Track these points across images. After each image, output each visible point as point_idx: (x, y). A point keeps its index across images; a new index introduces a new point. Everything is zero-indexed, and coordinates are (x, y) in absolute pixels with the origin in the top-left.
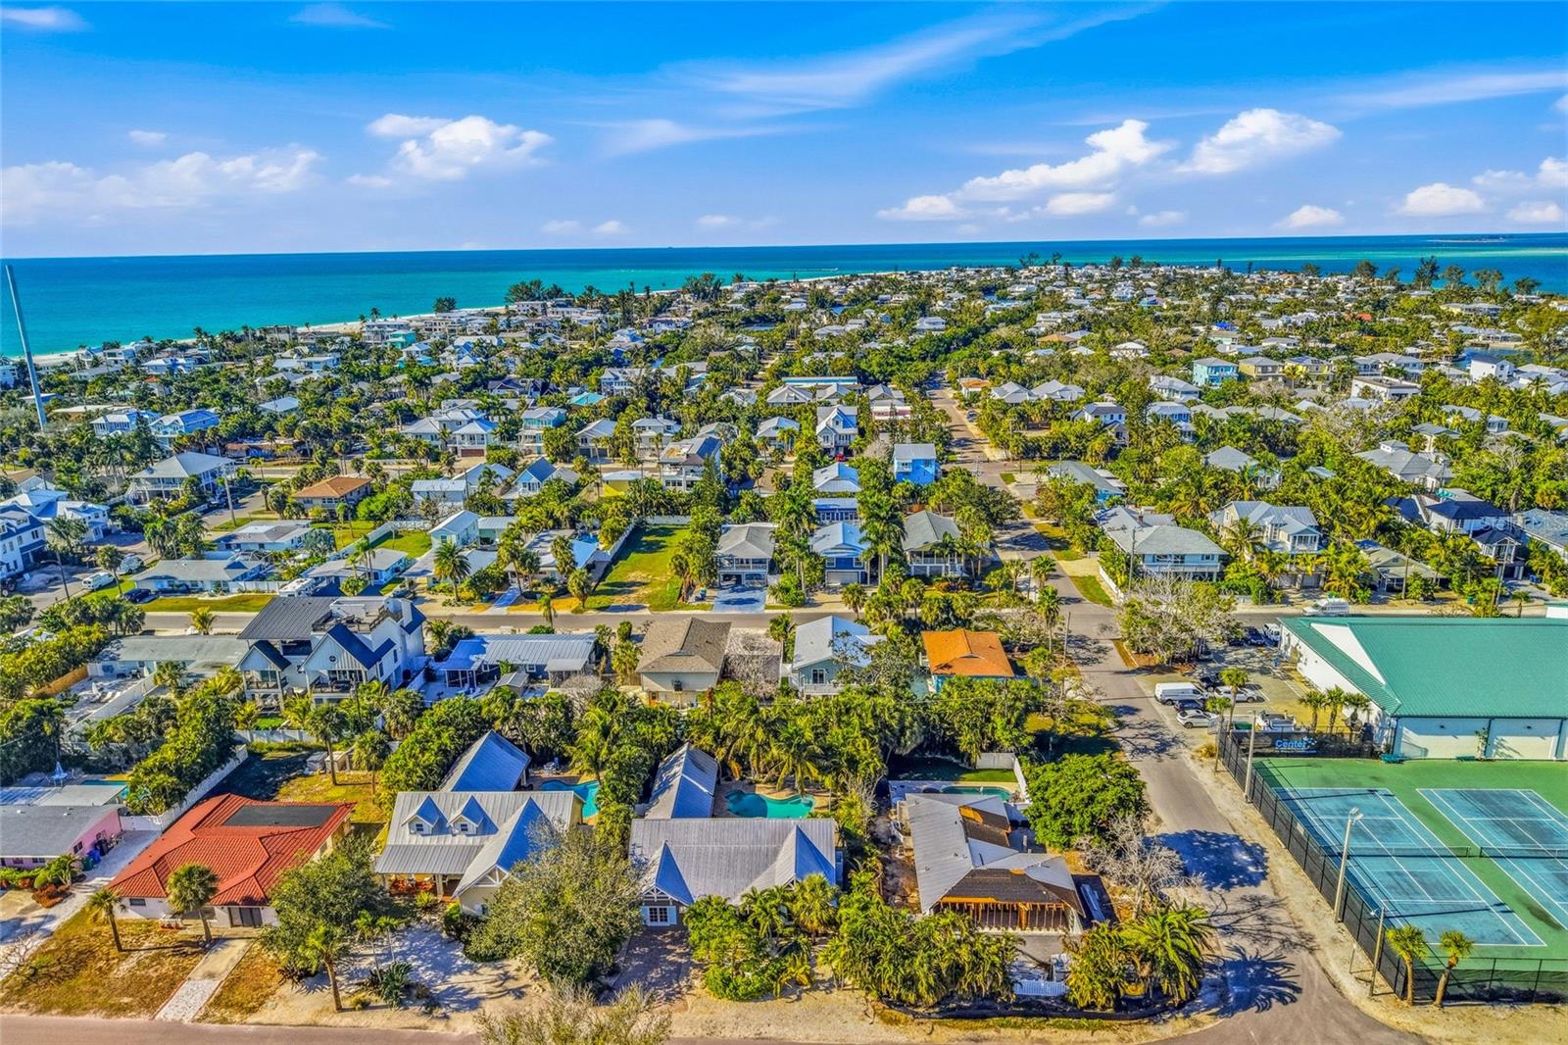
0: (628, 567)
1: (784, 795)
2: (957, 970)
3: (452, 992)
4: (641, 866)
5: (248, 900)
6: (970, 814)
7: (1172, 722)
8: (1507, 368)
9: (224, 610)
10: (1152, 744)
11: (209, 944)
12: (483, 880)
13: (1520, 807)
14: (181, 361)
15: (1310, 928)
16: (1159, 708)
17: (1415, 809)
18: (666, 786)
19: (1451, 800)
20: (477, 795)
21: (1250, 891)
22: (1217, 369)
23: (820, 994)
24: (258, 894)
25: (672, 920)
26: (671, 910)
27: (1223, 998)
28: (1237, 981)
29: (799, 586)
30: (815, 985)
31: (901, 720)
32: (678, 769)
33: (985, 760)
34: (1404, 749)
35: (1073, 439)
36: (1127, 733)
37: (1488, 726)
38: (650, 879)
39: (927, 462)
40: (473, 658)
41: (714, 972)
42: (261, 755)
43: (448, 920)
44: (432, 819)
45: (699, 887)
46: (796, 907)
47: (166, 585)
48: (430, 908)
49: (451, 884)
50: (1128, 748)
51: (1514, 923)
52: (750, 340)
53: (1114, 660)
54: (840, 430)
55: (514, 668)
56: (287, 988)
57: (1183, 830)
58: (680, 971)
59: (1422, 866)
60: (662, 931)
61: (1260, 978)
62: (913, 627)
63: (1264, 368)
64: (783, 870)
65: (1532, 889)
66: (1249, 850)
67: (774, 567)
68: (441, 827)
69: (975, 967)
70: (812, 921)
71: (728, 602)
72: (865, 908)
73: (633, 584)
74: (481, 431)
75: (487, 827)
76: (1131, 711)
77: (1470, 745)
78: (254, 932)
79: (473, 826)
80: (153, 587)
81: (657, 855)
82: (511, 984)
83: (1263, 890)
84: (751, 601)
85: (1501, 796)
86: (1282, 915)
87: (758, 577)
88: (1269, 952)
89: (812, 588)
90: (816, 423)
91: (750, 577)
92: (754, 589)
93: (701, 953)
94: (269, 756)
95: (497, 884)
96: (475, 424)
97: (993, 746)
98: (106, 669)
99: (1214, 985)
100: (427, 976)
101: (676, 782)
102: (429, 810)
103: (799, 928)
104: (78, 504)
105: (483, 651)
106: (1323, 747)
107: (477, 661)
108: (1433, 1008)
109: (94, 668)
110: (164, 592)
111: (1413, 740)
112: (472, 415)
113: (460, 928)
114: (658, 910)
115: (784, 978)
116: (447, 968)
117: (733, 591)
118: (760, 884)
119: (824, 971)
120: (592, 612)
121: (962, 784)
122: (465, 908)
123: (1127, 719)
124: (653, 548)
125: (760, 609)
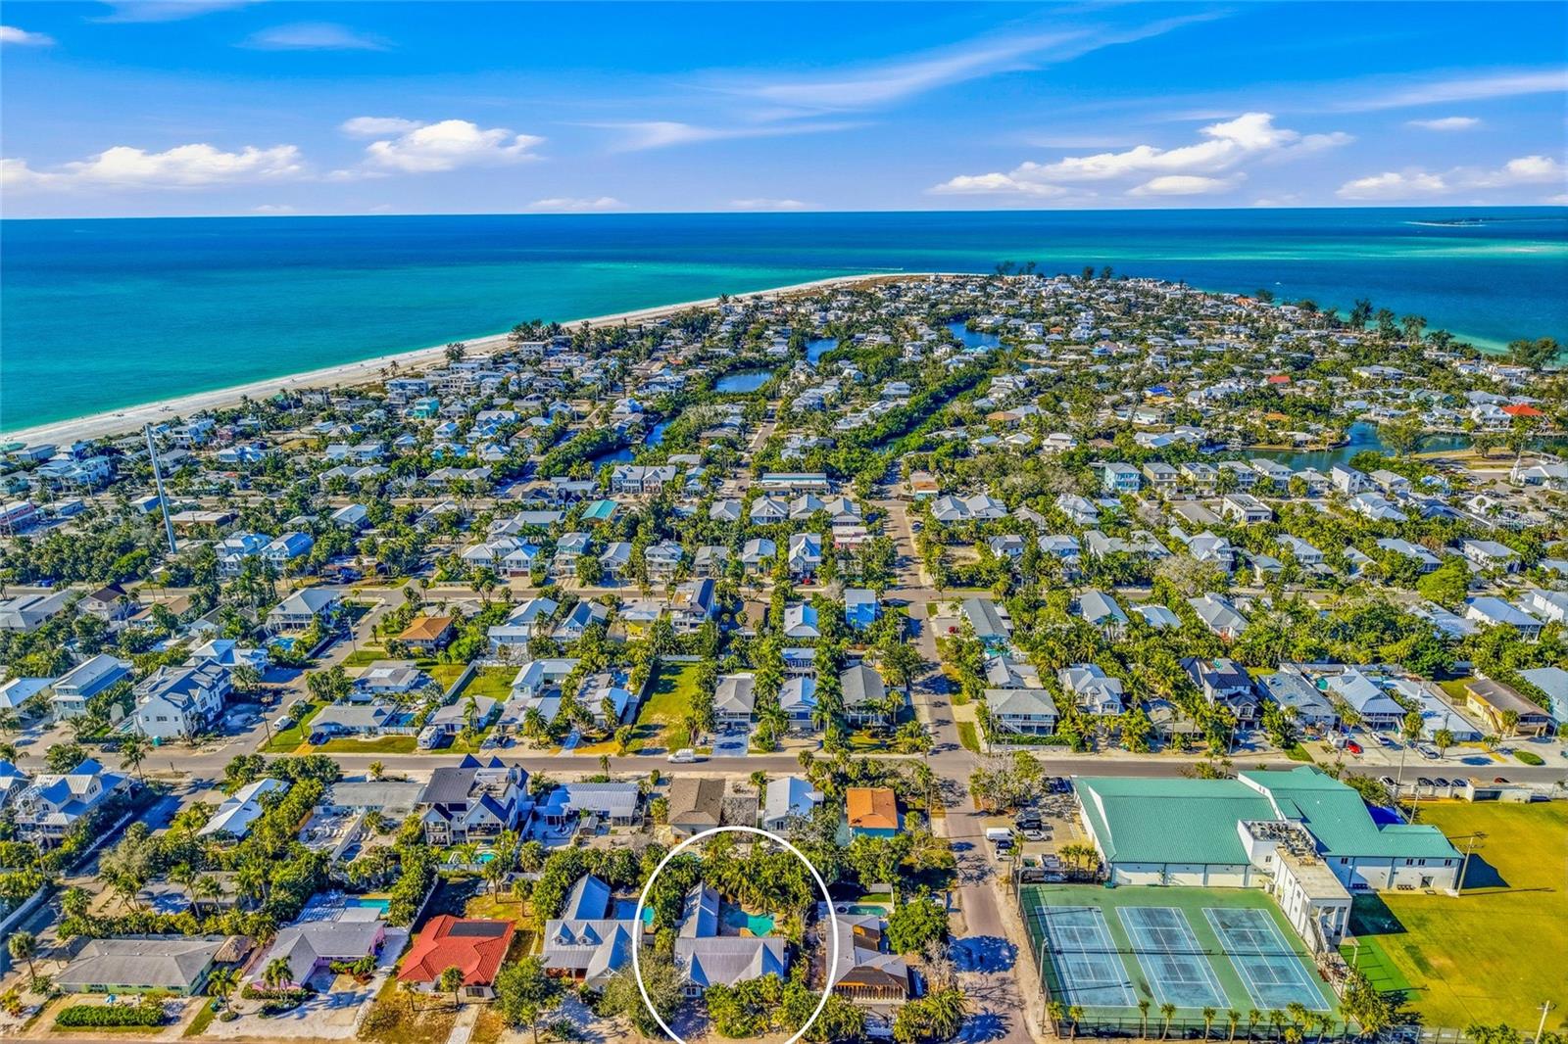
0: (651, 709)
1: (758, 912)
2: (839, 1025)
3: (589, 1033)
4: (681, 966)
5: (478, 983)
6: (859, 930)
7: (992, 855)
8: (1359, 478)
9: (379, 751)
10: (976, 873)
11: (459, 1007)
12: (601, 974)
13: (1166, 919)
14: (248, 449)
15: (1026, 997)
16: (988, 844)
17: (1109, 922)
18: (690, 913)
19: (1131, 915)
20: (590, 922)
21: (1002, 974)
22: (1122, 476)
23: (773, 1035)
24: (483, 981)
25: (698, 994)
26: (698, 989)
27: (971, 1035)
28: (980, 1026)
29: (770, 736)
30: (771, 1030)
31: (826, 868)
32: (697, 902)
33: (874, 888)
34: (1118, 880)
35: (984, 573)
36: (963, 864)
37: (1164, 867)
38: (686, 975)
39: (869, 606)
40: (562, 805)
41: (721, 1024)
42: (446, 880)
43: (583, 995)
44: (567, 936)
45: (713, 977)
46: (762, 991)
47: (333, 728)
48: (570, 986)
49: (581, 973)
50: (961, 876)
51: (1130, 994)
52: (737, 410)
53: (969, 804)
54: (808, 558)
55: (589, 814)
56: (508, 1032)
57: (978, 936)
58: (703, 1022)
59: (1096, 959)
60: (693, 999)
61: (992, 1025)
62: (843, 779)
63: (1162, 476)
64: (755, 969)
65: (1148, 972)
66: (1010, 949)
67: (754, 718)
68: (572, 940)
69: (847, 1023)
70: (770, 997)
71: (722, 746)
72: (796, 992)
73: (656, 727)
74: (525, 557)
75: (597, 941)
76: (970, 847)
77: (1154, 878)
78: (482, 1000)
79: (589, 940)
80: (324, 730)
81: (689, 959)
82: (619, 1029)
83: (1010, 974)
84: (739, 745)
85: (1160, 912)
86: (1013, 989)
87: (744, 724)
88: (999, 1010)
89: (779, 734)
90: (788, 548)
91: (737, 724)
92: (740, 733)
93: (714, 1013)
94: (452, 881)
95: (609, 976)
96: (521, 551)
97: (879, 881)
98: (325, 810)
99: (968, 1028)
100: (576, 1025)
101: (697, 910)
102: (565, 931)
103: (764, 1000)
104: (248, 652)
105: (568, 800)
106: (1073, 878)
107: (567, 808)
108: (1070, 1041)
109: (318, 810)
110: (332, 733)
111: (1122, 875)
112: (518, 543)
113: (591, 999)
114: (690, 989)
115: (756, 1027)
116: (585, 1021)
117: (727, 735)
118: (743, 977)
119: (775, 1023)
120: (630, 756)
121: (860, 904)
122: (591, 988)
123: (966, 853)
124: (669, 687)
125: (744, 754)
